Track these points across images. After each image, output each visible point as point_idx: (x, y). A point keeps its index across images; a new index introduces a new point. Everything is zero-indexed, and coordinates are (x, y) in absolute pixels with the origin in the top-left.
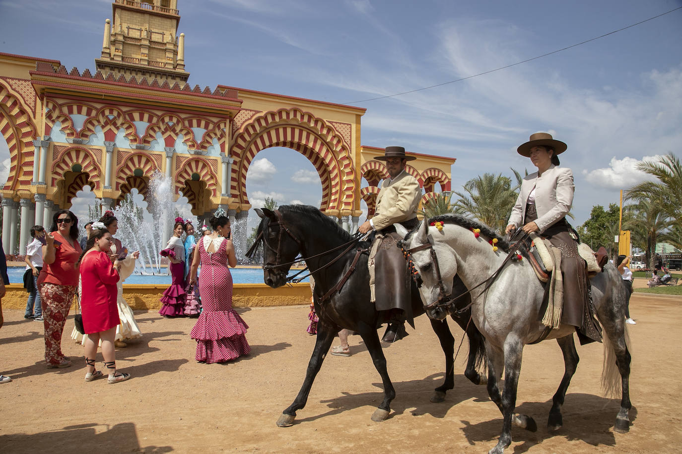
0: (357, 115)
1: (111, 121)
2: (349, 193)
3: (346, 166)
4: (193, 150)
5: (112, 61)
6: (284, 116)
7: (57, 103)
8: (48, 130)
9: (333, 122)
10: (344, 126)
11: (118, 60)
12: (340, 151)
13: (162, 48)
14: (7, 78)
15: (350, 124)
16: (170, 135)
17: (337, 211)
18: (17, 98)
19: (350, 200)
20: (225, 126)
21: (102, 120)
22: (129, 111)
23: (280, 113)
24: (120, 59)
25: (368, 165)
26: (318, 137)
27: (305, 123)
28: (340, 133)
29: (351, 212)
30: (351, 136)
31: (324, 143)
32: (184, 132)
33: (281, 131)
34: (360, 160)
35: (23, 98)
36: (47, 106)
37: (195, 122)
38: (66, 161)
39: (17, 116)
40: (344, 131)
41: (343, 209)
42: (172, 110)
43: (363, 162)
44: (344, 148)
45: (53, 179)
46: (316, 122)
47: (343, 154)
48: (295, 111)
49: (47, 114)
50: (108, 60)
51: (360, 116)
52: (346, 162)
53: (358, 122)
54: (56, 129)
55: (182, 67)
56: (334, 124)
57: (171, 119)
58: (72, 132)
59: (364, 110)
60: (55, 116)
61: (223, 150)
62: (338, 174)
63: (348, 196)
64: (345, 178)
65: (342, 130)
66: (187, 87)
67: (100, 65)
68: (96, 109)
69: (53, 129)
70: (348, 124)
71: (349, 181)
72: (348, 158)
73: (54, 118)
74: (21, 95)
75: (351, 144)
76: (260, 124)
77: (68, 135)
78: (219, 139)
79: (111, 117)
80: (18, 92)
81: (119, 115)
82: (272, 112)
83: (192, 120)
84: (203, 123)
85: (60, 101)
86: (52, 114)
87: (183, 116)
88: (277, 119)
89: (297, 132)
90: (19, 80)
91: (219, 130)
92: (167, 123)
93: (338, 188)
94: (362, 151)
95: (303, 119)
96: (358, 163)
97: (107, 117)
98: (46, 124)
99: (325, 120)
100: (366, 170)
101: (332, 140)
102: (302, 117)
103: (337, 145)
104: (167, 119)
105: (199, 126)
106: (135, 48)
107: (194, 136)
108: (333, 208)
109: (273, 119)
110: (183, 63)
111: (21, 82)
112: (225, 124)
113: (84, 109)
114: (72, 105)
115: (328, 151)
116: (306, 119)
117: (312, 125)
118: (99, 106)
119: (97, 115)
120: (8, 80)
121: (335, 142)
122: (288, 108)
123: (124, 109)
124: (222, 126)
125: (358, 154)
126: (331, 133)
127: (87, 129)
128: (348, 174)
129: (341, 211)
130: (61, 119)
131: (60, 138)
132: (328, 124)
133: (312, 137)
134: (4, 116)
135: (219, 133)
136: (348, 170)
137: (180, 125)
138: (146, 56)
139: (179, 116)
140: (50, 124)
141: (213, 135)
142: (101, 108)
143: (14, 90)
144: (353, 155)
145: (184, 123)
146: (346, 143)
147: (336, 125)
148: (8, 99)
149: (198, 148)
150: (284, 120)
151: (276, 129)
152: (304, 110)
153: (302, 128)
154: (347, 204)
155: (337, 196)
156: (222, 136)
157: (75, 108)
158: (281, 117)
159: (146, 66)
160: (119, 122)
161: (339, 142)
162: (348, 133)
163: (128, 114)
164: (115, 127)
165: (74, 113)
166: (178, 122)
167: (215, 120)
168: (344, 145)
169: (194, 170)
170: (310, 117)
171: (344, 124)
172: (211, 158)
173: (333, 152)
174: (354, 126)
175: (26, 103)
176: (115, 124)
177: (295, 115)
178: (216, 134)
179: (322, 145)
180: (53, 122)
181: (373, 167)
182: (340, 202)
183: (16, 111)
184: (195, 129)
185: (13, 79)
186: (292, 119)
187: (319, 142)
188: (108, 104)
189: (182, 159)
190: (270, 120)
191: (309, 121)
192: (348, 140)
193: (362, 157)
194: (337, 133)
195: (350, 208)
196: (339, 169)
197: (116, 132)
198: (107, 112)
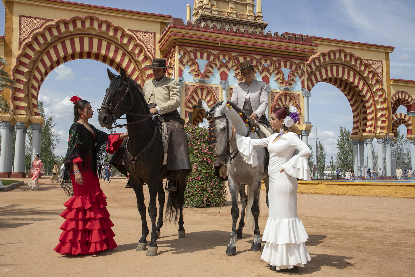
0: (386, 53)
1: (224, 64)
2: (383, 119)
3: (380, 96)
4: (283, 86)
5: (212, 15)
6: (332, 57)
7: (187, 50)
8: (181, 72)
9: (368, 60)
10: (377, 63)
11: (215, 14)
12: (375, 84)
13: (244, 3)
14: (134, 31)
15: (382, 61)
16: (266, 75)
17: (374, 134)
18: (143, 47)
19: (385, 125)
20: (304, 67)
21: (218, 64)
22: (237, 56)
23: (329, 54)
24: (217, 13)
25: (397, 95)
26: (357, 73)
27: (347, 62)
28: (374, 68)
29: (386, 135)
30: (382, 71)
31: (362, 78)
32: (276, 72)
33: (329, 69)
34: (390, 91)
35: (146, 46)
36: (179, 53)
37: (282, 63)
38: (194, 98)
39: (143, 61)
40: (377, 67)
41: (379, 133)
42: (267, 54)
43: (393, 92)
44: (377, 82)
45: (186, 112)
46: (356, 60)
47: (377, 87)
48: (340, 52)
49: (180, 59)
50: (209, 14)
51: (388, 53)
52: (380, 93)
53: (387, 59)
54: (187, 71)
55: (260, 18)
56: (369, 61)
57: (266, 62)
58: (198, 73)
59: (392, 48)
60: (185, 61)
61: (303, 86)
62: (373, 104)
63: (383, 122)
64: (379, 107)
65: (375, 66)
66: (262, 34)
67: (204, 18)
68: (213, 54)
69: (184, 71)
70: (380, 61)
71: (383, 109)
72: (382, 90)
73: (185, 62)
74: (144, 44)
75: (382, 78)
76: (315, 64)
77: (196, 76)
78: (300, 77)
79: (224, 61)
80: (142, 42)
81: (230, 59)
82: (324, 53)
83: (280, 62)
84: (288, 64)
85: (189, 49)
86: (183, 60)
87: (275, 59)
88: (327, 59)
89: (340, 69)
90: (143, 32)
91: (300, 69)
92: (263, 65)
93: (373, 115)
94: (391, 83)
95: (346, 58)
96: (389, 93)
97: (221, 61)
98: (180, 68)
99: (363, 58)
100: (395, 99)
101: (368, 74)
102: (345, 57)
103: (372, 79)
104: (263, 62)
105: (285, 67)
106: (224, 3)
107: (283, 75)
108: (370, 131)
109: (324, 59)
110: (261, 15)
111: (144, 34)
112: (304, 64)
113: (205, 55)
114: (196, 52)
115: (364, 84)
116: (348, 58)
117: (353, 63)
118: (216, 52)
119: (214, 59)
120: (135, 32)
121: (370, 76)
122: (335, 49)
123: (234, 54)
124: (302, 66)
125: (388, 86)
126: (367, 69)
127: (208, 71)
128: (382, 103)
129: (377, 135)
130: (190, 63)
131: (190, 79)
132: (365, 62)
133: (352, 73)
134: (132, 62)
135: (300, 72)
136: (381, 100)
137: (272, 66)
138: (235, 10)
139: (272, 60)
140: (182, 67)
141: (296, 74)
142: (218, 54)
143: (140, 40)
144: (385, 87)
145: (275, 65)
146: (379, 77)
147: (371, 62)
148: (135, 47)
149: (286, 85)
150: (332, 60)
151: (325, 68)
152: (347, 51)
153: (344, 66)
154: (382, 128)
155: (373, 122)
156: (302, 74)
157: (199, 54)
158: (330, 57)
159: (235, 19)
160: (230, 65)
161: (374, 76)
162: (380, 69)
163: (236, 58)
164: (227, 69)
165: (198, 58)
166: (271, 64)
167: (297, 62)
168: (378, 79)
169: (284, 103)
170: (352, 56)
171: (377, 61)
172: (295, 93)
173: (369, 86)
174: (384, 63)
175: (148, 51)
176: (227, 67)
177: (340, 55)
178: (298, 73)
179: (360, 79)
180: (184, 65)
181: (400, 97)
182: (376, 127)
183: (142, 57)
184: (283, 69)
185: (138, 31)
186: (338, 58)
187: (357, 77)
188: (221, 50)
189: (275, 94)
190: (322, 60)
191: (351, 60)
192: (380, 74)
193: (392, 88)
194: (372, 69)
195: (385, 131)
196: (374, 99)
197: (228, 73)
198: (221, 57)
